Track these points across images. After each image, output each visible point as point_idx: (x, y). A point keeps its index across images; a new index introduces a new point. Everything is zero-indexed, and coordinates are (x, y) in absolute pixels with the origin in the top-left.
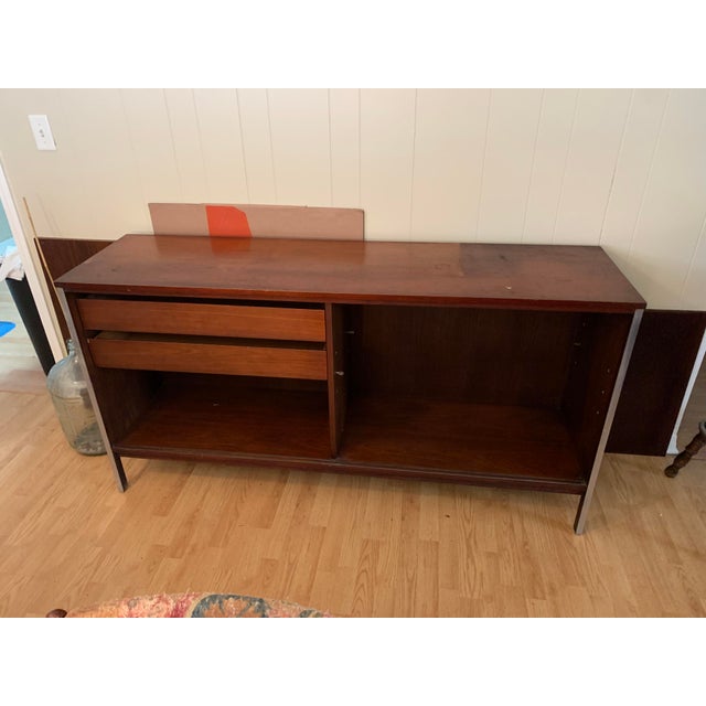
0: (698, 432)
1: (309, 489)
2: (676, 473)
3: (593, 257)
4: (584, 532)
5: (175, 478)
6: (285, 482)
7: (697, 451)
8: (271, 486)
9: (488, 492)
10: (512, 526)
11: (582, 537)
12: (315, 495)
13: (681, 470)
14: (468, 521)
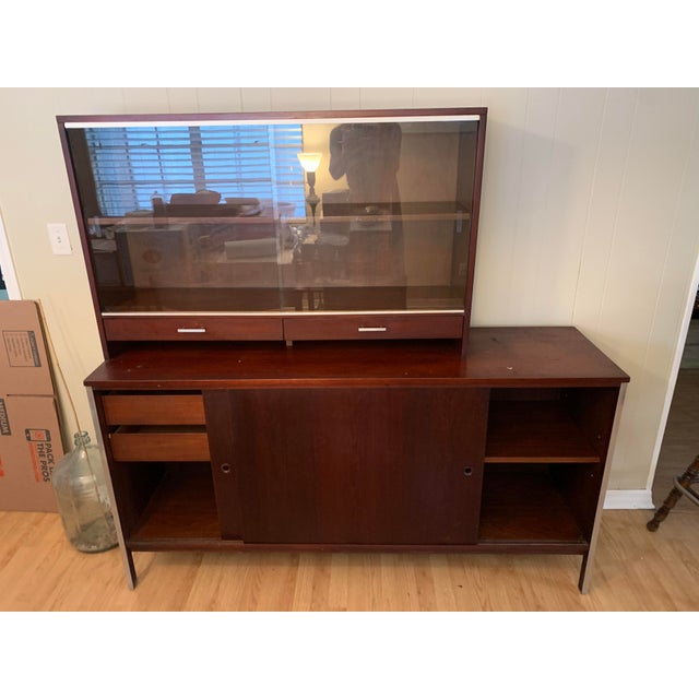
0: (673, 487)
1: (323, 571)
2: (657, 526)
3: (568, 337)
4: (589, 591)
5: (184, 570)
6: (298, 565)
7: (674, 505)
8: (283, 570)
9: (493, 559)
10: (522, 590)
11: (588, 597)
12: (329, 576)
13: (661, 524)
14: (481, 589)
